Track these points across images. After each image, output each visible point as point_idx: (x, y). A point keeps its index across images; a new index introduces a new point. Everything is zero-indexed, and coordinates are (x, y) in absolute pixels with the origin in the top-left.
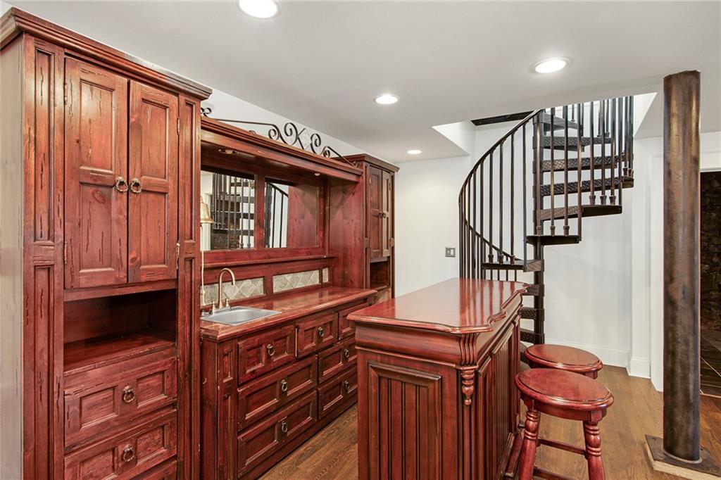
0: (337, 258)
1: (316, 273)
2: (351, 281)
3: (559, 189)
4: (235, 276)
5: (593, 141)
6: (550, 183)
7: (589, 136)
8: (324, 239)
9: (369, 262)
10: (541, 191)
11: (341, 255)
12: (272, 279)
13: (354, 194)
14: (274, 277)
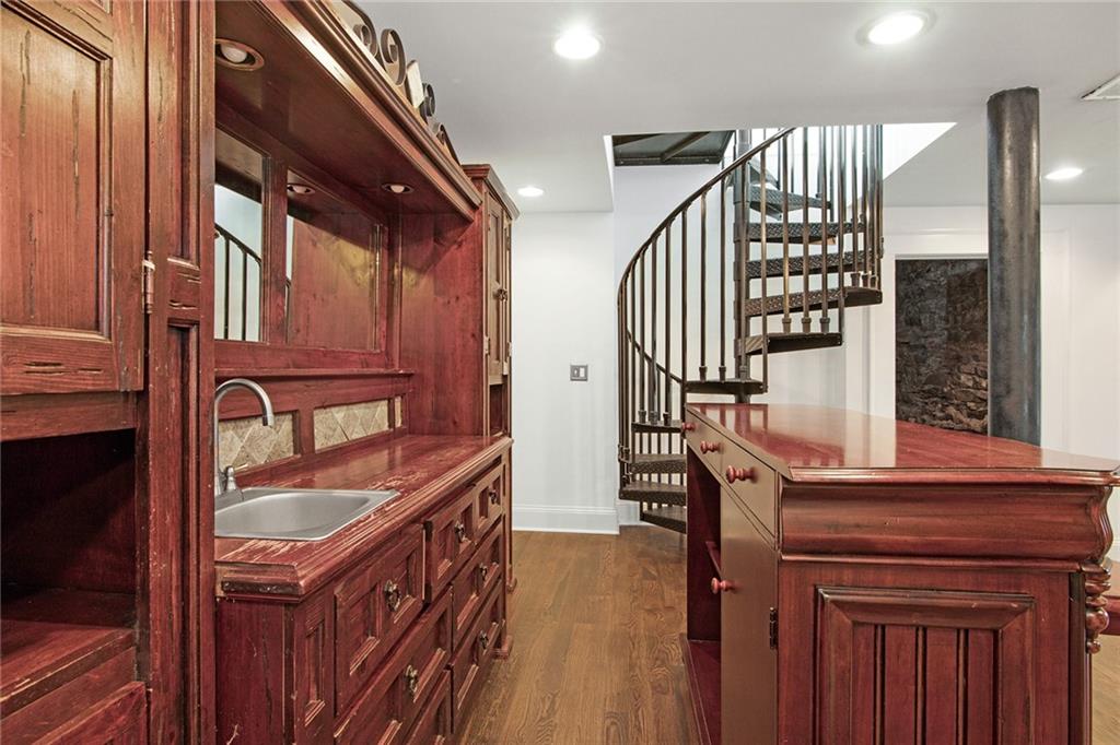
0: (421, 377)
1: (383, 407)
2: (455, 423)
3: (774, 268)
4: (272, 404)
5: (806, 203)
6: (759, 258)
7: (801, 194)
8: (389, 337)
9: (490, 384)
10: (747, 271)
11: (429, 371)
12: (312, 418)
13: (460, 245)
14: (315, 412)
